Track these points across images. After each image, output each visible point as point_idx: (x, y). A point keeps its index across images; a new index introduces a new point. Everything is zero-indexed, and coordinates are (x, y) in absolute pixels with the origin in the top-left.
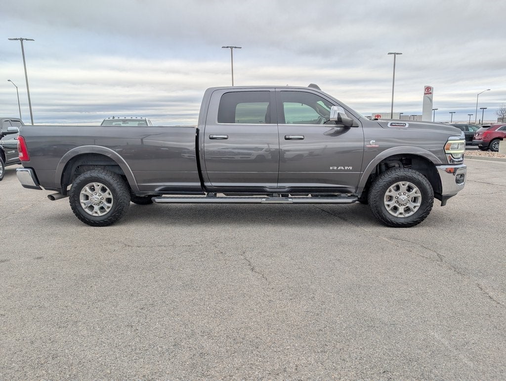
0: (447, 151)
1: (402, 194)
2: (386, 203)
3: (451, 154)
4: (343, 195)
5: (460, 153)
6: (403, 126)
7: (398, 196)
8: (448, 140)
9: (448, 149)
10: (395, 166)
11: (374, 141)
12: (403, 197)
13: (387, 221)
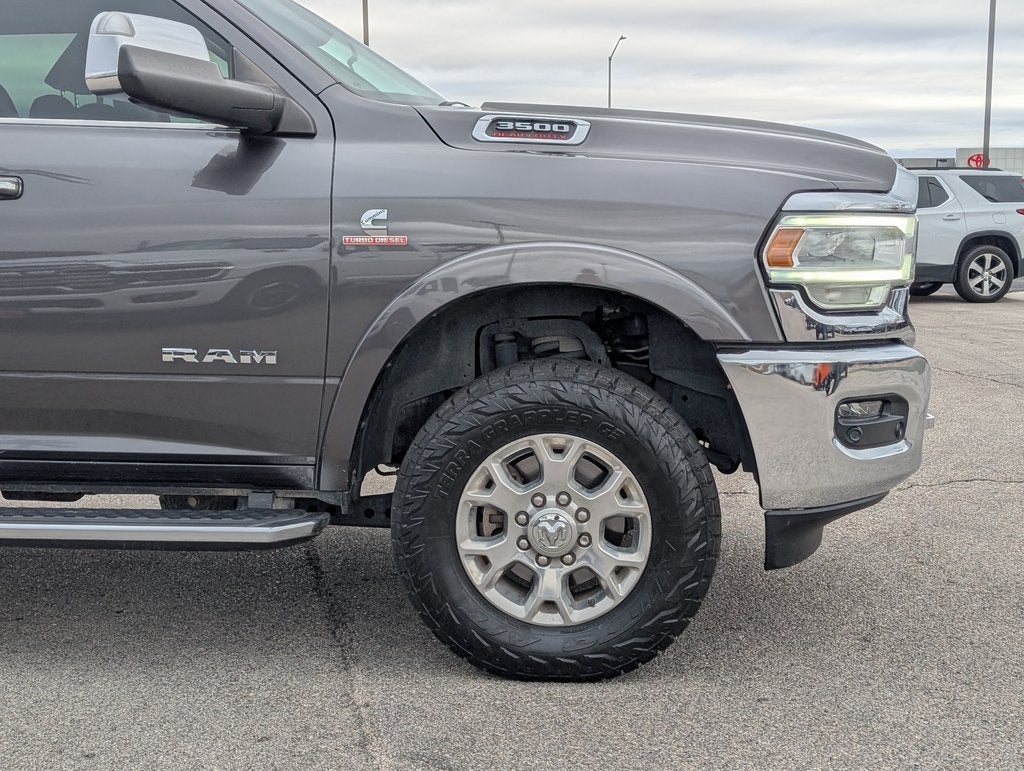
0: (776, 274)
1: (551, 499)
2: (468, 544)
3: (799, 287)
4: (258, 499)
5: (881, 284)
6: (560, 135)
7: (530, 508)
8: (779, 213)
9: (785, 263)
10: (556, 351)
11: (384, 215)
12: (554, 519)
13: (473, 645)
